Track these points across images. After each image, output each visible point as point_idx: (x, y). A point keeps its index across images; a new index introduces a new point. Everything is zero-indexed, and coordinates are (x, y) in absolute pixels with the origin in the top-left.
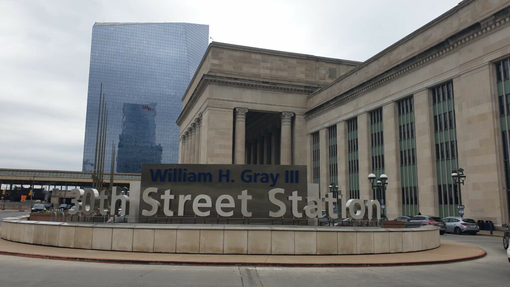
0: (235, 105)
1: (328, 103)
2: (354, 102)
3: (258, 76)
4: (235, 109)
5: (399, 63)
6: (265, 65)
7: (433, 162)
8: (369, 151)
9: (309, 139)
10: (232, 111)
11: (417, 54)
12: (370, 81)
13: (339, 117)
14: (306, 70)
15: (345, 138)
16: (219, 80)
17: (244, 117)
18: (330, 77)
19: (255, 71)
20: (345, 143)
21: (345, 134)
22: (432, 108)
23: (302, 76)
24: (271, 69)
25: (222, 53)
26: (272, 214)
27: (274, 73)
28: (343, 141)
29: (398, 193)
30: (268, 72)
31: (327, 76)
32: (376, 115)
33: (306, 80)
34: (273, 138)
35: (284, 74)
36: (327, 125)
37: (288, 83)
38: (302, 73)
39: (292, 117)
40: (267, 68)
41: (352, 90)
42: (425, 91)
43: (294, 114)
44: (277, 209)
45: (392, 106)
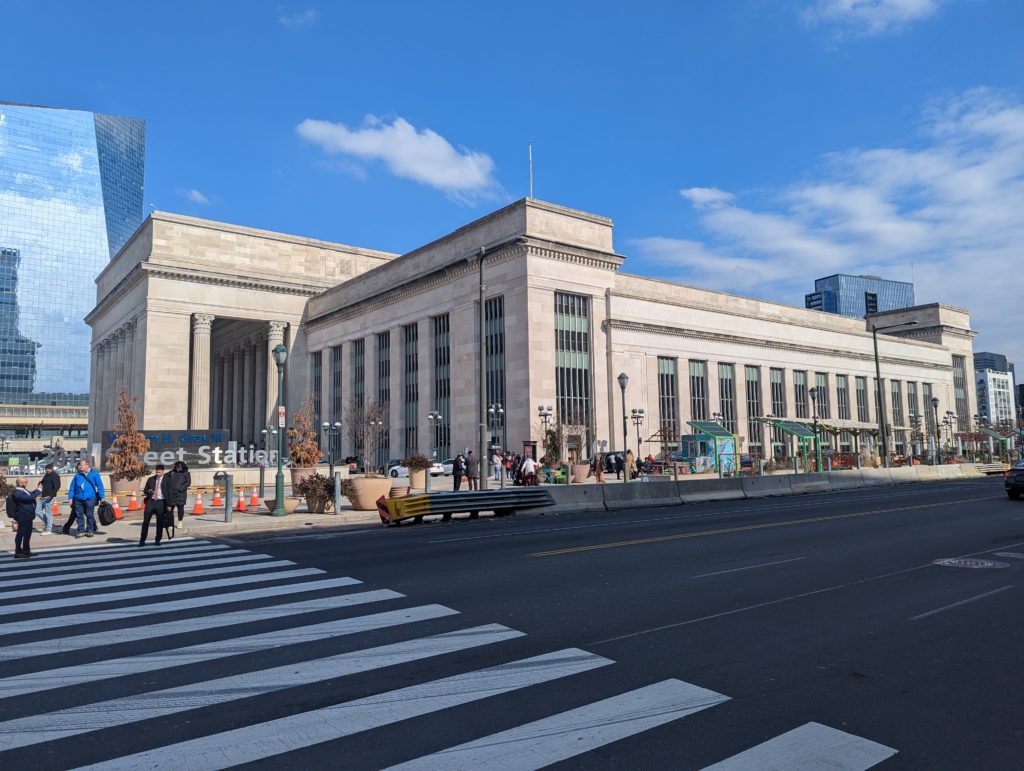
0: (193, 309)
1: (331, 314)
2: (361, 319)
3: (231, 266)
4: (193, 315)
5: (404, 282)
6: (243, 250)
7: (431, 400)
8: (375, 383)
9: (310, 360)
10: (189, 317)
11: (422, 275)
12: (376, 296)
13: (344, 335)
14: (306, 261)
15: (351, 364)
16: (166, 271)
17: (209, 327)
18: (342, 272)
19: (225, 259)
20: (352, 369)
21: (352, 358)
22: (434, 339)
23: (301, 270)
24: (252, 257)
25: (172, 229)
26: (200, 462)
27: (257, 263)
28: (349, 367)
29: (401, 434)
30: (247, 261)
31: (338, 270)
32: (383, 338)
33: (305, 274)
34: (259, 354)
35: (273, 265)
36: (331, 344)
37: (278, 279)
38: (300, 264)
39: (284, 329)
40: (245, 256)
41: (358, 304)
42: (427, 320)
43: (288, 324)
44: (205, 459)
45: (398, 329)
